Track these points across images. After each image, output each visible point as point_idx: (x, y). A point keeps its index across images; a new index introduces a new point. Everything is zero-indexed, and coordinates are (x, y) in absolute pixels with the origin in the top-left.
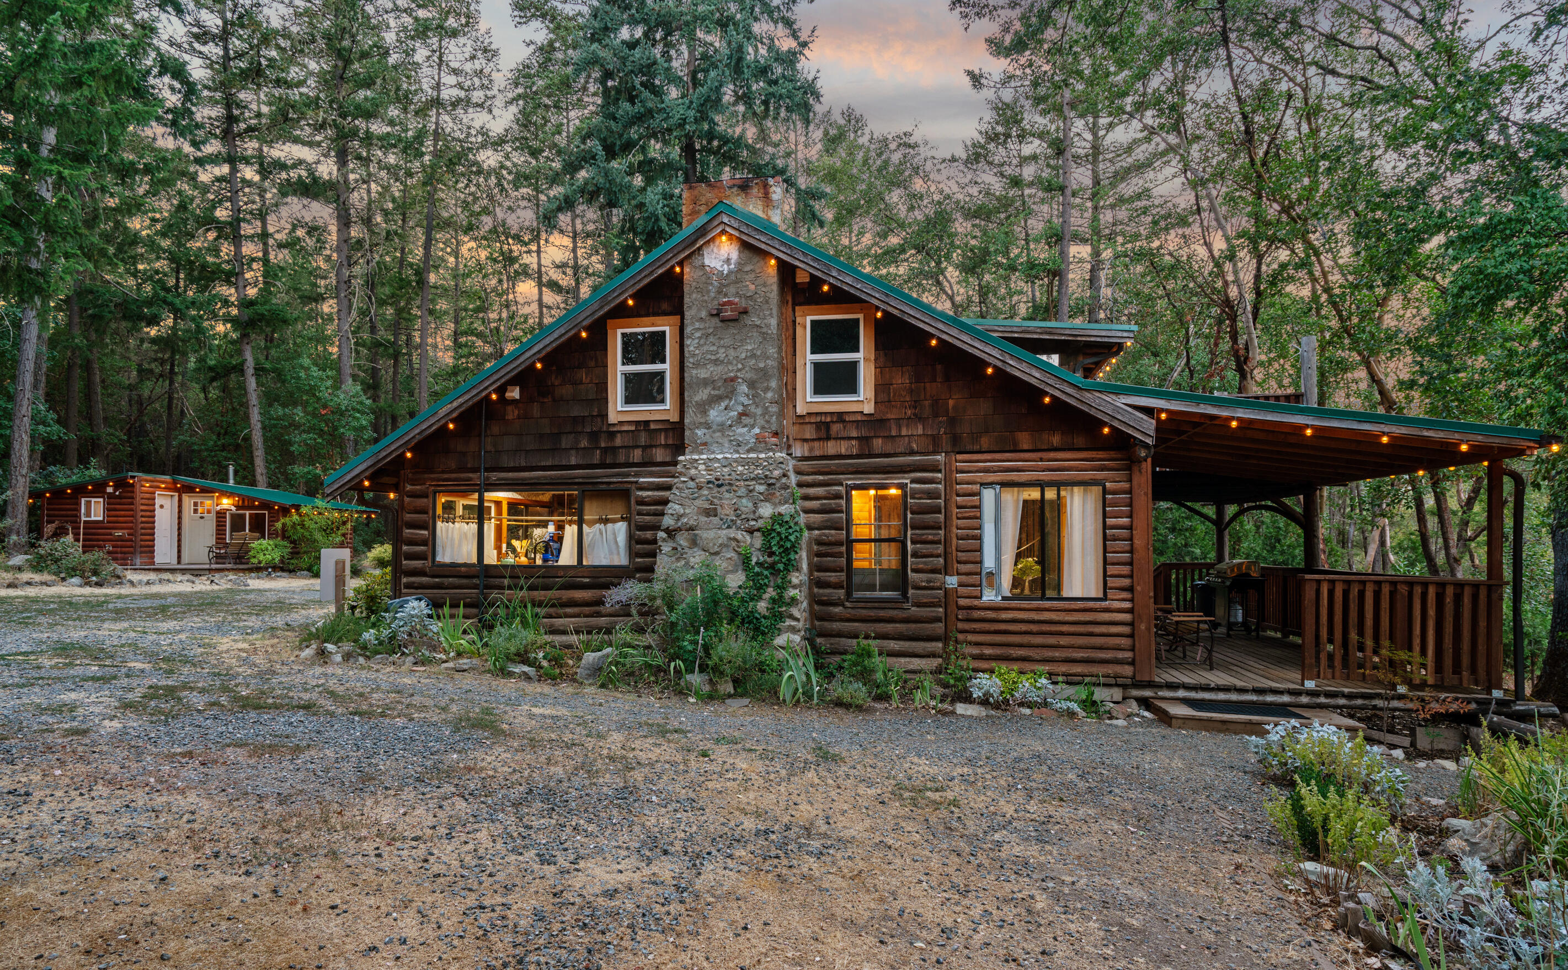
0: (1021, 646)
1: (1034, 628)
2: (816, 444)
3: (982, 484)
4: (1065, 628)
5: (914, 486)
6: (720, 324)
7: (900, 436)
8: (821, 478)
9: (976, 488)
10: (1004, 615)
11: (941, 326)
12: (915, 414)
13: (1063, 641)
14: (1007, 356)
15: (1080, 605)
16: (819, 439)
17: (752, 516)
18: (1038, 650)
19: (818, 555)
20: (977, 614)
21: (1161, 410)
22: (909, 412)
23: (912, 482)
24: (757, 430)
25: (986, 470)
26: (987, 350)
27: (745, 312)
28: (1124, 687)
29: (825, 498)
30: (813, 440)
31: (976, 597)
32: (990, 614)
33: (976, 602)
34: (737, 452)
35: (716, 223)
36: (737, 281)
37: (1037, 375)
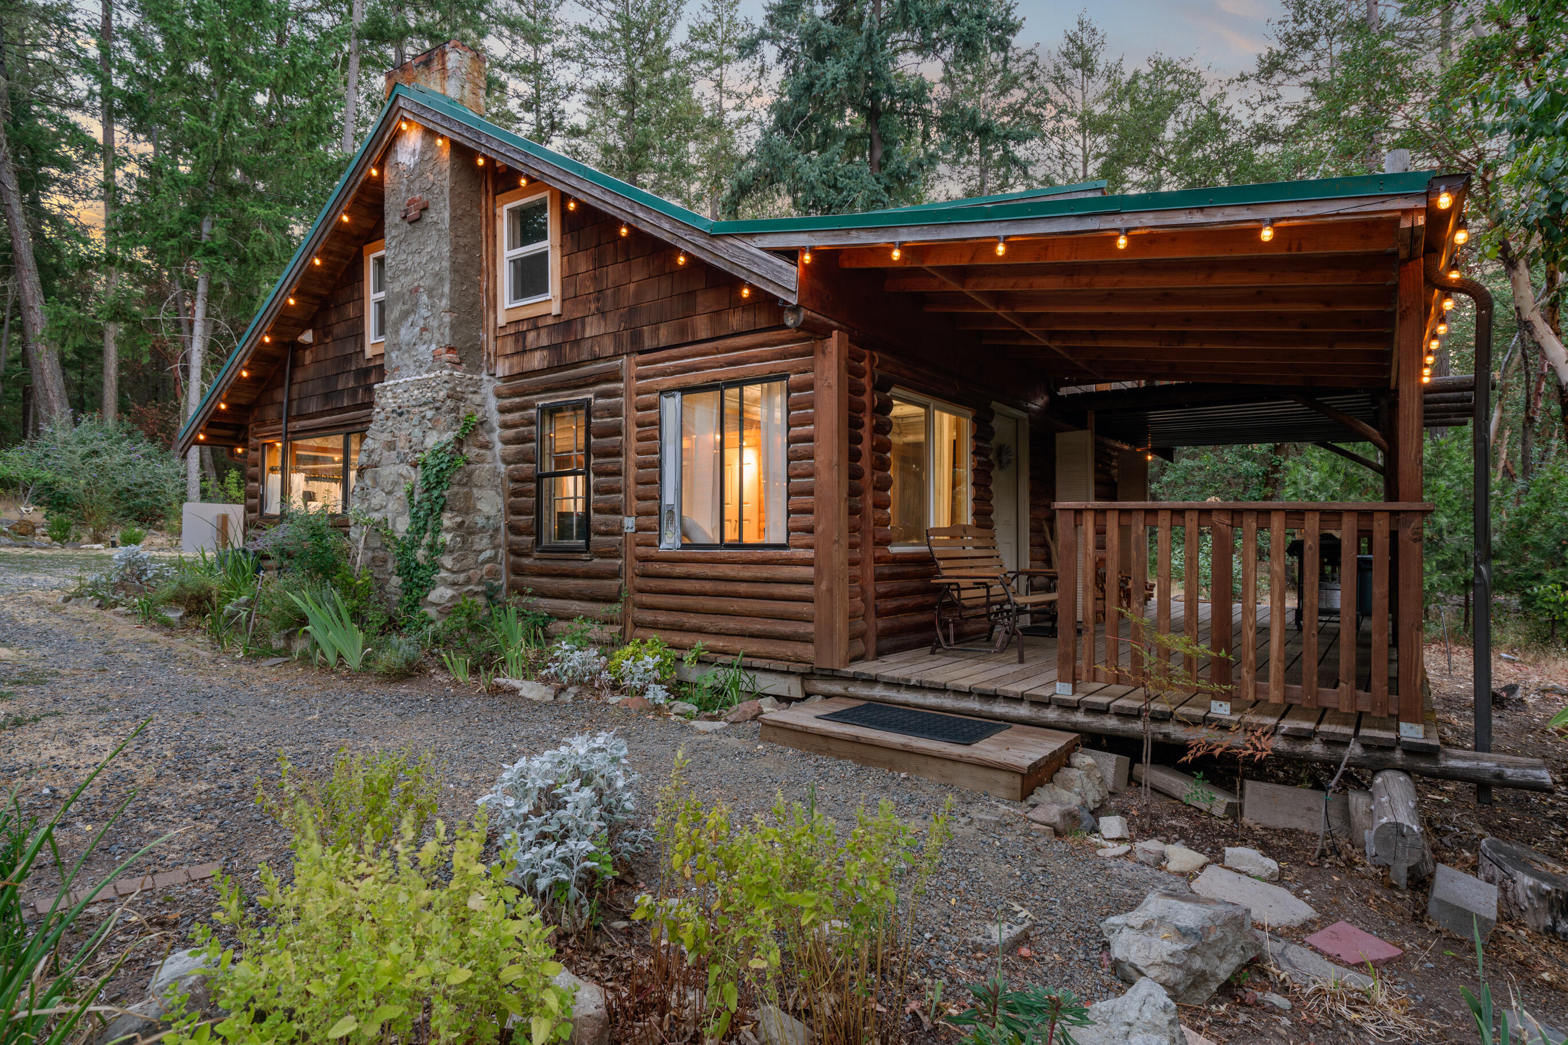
0: (696, 612)
1: (708, 586)
2: (515, 359)
3: (662, 393)
4: (742, 588)
5: (600, 401)
6: (409, 227)
7: (583, 339)
8: (517, 400)
9: (652, 397)
10: (680, 569)
11: (573, 182)
12: (598, 309)
13: (738, 605)
14: (637, 207)
15: (759, 554)
16: (517, 353)
17: (419, 448)
18: (712, 619)
19: (515, 493)
20: (657, 567)
21: (803, 250)
22: (593, 307)
23: (598, 396)
24: (433, 347)
25: (663, 373)
26: (617, 203)
27: (425, 209)
28: (805, 676)
29: (523, 425)
30: (513, 355)
31: (652, 545)
32: (665, 568)
33: (652, 551)
34: (419, 374)
35: (395, 109)
36: (421, 175)
37: (667, 226)
